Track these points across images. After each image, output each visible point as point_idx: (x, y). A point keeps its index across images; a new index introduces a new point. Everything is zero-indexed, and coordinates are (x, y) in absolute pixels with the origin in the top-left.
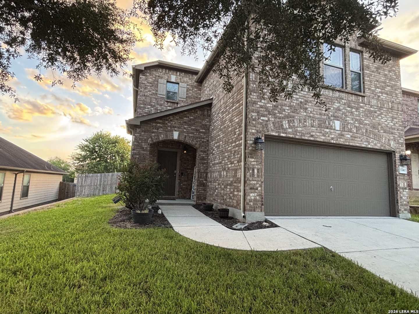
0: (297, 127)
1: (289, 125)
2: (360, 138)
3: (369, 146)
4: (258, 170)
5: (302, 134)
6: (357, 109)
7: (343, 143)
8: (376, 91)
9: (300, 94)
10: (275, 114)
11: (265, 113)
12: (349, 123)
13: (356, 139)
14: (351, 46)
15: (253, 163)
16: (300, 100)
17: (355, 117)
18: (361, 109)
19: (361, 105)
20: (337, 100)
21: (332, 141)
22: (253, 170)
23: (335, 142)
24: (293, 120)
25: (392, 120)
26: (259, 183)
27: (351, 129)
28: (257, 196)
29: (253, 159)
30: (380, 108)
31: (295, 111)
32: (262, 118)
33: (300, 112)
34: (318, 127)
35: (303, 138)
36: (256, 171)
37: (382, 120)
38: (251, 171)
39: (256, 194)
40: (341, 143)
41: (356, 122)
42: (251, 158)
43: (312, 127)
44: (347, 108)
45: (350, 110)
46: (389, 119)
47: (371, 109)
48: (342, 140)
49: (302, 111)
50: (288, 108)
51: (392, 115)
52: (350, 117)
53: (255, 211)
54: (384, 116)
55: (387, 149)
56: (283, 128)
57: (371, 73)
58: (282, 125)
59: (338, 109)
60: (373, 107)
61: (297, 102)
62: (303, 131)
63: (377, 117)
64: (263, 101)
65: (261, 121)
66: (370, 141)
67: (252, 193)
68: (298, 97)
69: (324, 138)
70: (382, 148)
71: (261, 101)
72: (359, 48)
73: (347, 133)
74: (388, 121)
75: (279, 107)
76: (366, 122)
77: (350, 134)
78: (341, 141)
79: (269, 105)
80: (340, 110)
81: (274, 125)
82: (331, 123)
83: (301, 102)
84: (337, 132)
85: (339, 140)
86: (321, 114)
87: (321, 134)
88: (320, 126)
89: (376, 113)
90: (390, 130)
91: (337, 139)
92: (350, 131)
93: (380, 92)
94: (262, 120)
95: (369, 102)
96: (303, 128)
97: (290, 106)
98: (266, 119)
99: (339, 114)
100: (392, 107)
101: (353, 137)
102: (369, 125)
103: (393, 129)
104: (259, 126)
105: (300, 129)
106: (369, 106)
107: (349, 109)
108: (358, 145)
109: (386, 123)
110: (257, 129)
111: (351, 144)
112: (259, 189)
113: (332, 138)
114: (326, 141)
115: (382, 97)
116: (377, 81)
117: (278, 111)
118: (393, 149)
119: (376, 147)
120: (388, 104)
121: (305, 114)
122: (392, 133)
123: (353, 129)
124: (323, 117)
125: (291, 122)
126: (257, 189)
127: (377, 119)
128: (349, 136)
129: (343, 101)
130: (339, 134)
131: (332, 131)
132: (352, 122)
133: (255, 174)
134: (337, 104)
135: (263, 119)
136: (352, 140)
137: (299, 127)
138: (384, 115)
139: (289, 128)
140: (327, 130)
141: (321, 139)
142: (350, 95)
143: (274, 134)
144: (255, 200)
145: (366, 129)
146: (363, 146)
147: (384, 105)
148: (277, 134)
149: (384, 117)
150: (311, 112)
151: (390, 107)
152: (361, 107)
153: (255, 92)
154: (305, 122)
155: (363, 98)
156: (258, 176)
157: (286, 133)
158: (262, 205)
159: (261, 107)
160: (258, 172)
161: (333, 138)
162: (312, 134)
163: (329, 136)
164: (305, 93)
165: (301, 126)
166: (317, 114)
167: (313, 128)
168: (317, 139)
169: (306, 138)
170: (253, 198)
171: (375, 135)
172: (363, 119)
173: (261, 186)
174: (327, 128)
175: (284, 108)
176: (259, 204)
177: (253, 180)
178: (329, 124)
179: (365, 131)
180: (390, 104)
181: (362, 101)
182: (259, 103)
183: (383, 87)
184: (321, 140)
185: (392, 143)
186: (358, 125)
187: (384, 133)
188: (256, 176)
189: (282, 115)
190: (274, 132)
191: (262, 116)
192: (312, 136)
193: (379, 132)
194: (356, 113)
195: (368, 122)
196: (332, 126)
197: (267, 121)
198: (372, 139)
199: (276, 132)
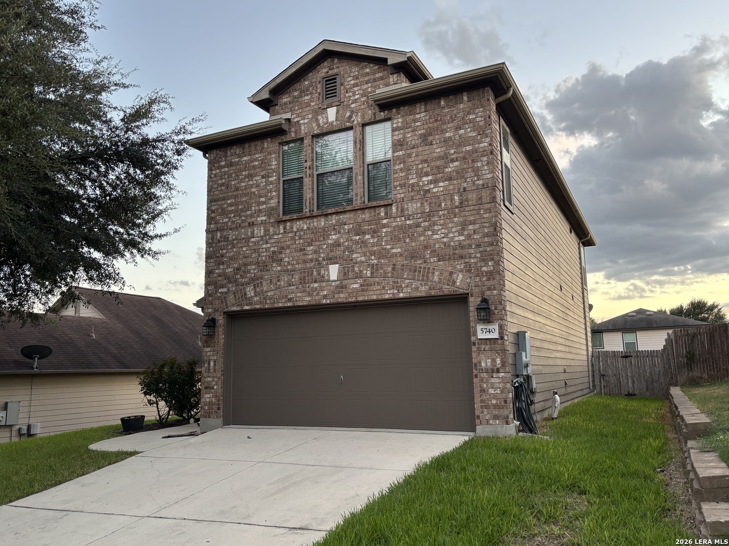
0: (266, 292)
1: (255, 292)
2: (378, 284)
3: (401, 295)
4: (215, 362)
5: (274, 301)
6: (374, 232)
7: (345, 301)
8: (421, 184)
9: (273, 241)
10: (236, 281)
11: (225, 282)
12: (356, 263)
13: (370, 288)
14: (365, 120)
15: (209, 354)
16: (272, 249)
17: (371, 249)
18: (384, 230)
19: (385, 221)
20: (334, 229)
21: (324, 301)
22: (209, 364)
23: (328, 302)
24: (261, 283)
25: (463, 229)
26: (216, 379)
27: (361, 272)
28: (213, 397)
29: (209, 348)
30: (430, 215)
31: (264, 267)
32: (220, 291)
33: (272, 267)
34: (301, 283)
35: (276, 305)
36: (212, 364)
37: (436, 237)
38: (206, 365)
39: (211, 395)
40: (340, 300)
41: (373, 257)
42: (206, 347)
43: (290, 286)
44: (354, 238)
45: (359, 239)
46: (454, 230)
47: (408, 222)
48: (342, 295)
49: (274, 266)
50: (254, 267)
51: (461, 219)
52: (360, 251)
53: (209, 417)
54: (440, 227)
55: (446, 292)
56: (246, 298)
57: (408, 152)
58: (245, 294)
59: (337, 244)
60: (411, 218)
61: (268, 254)
62: (275, 296)
63: (422, 234)
64: (221, 267)
65: (219, 295)
66: (403, 285)
67: (206, 393)
68: (269, 245)
69: (309, 299)
70: (433, 293)
71: (219, 267)
72: (383, 115)
73: (352, 281)
74: (451, 235)
75: (243, 268)
76: (395, 251)
77: (359, 282)
78: (342, 297)
79: (230, 270)
80: (339, 245)
81: (235, 296)
82: (322, 272)
83: (274, 252)
84: (334, 284)
85: (336, 296)
86: (305, 262)
87: (304, 294)
88: (303, 281)
89: (420, 226)
90: (457, 252)
91: (334, 296)
92: (359, 275)
93: (430, 182)
94: (220, 293)
95: (402, 211)
96: (275, 291)
97: (258, 263)
98: (225, 290)
99: (338, 252)
100: (461, 203)
101: (365, 287)
102: (401, 255)
103: (462, 247)
104: (217, 302)
105: (272, 293)
106: (403, 219)
107: (358, 237)
108: (375, 297)
109: (445, 240)
110: (214, 306)
111: (360, 299)
112: (215, 387)
113: (324, 296)
114: (313, 303)
115: (435, 190)
116: (426, 161)
117: (241, 276)
118: (460, 290)
119: (418, 294)
120: (452, 199)
121: (279, 268)
122: (462, 257)
123: (365, 272)
124: (308, 265)
125: (258, 286)
126: (213, 388)
127: (422, 238)
128: (356, 286)
129: (346, 227)
130: (337, 287)
131: (324, 284)
132: (363, 259)
133: (211, 368)
134: (334, 237)
135: (222, 291)
136: (363, 290)
137: (269, 291)
138: (440, 225)
139: (256, 295)
140: (316, 285)
141: (306, 300)
142: (360, 212)
143: (235, 309)
144: (210, 403)
145: (394, 265)
146: (387, 297)
147: (440, 205)
148: (238, 309)
149: (439, 230)
150: (288, 263)
151: (457, 204)
152: (384, 226)
153: (211, 258)
154: (279, 280)
155: (389, 208)
156: (215, 371)
157: (250, 304)
158: (219, 409)
159: (219, 275)
160: (215, 365)
161: (326, 295)
162: (289, 297)
163: (318, 294)
164: (280, 236)
165: (273, 288)
166: (298, 264)
167: (292, 287)
168: (298, 302)
169: (280, 305)
170: (208, 400)
171: (415, 271)
172: (389, 247)
173: (217, 384)
174: (316, 282)
175: (249, 267)
176: (215, 407)
177: (208, 377)
178: (319, 274)
179: (390, 269)
180: (456, 198)
181: (386, 214)
182: (216, 271)
183: (438, 167)
184: (305, 304)
185: (459, 278)
186: (376, 261)
187: (439, 261)
188: (212, 371)
189: (246, 280)
190: (235, 306)
191: (220, 288)
192: (290, 300)
193: (425, 262)
194: (371, 242)
195: (399, 250)
196: (323, 277)
197: (226, 293)
198: (407, 281)
199: (238, 305)
